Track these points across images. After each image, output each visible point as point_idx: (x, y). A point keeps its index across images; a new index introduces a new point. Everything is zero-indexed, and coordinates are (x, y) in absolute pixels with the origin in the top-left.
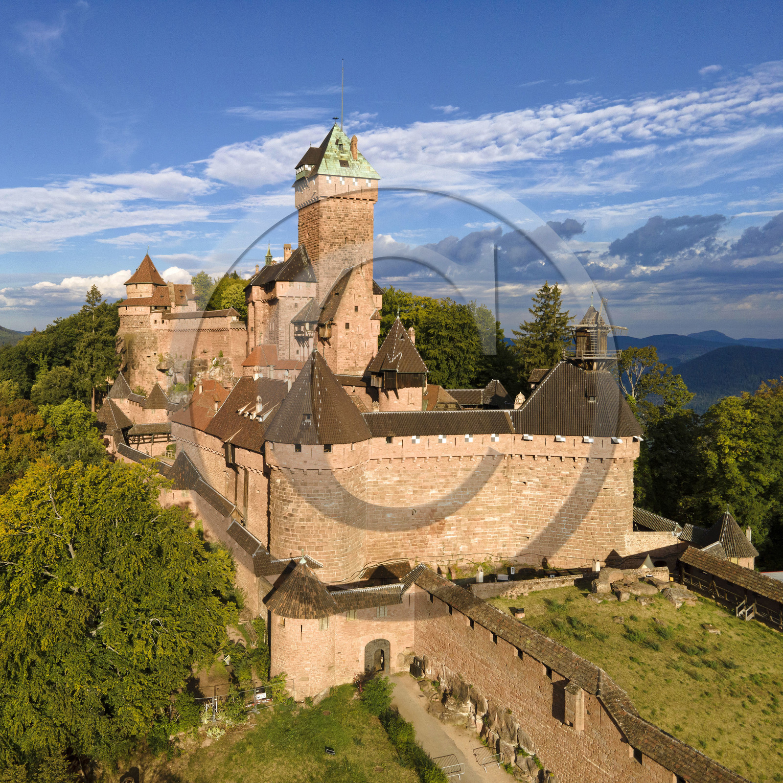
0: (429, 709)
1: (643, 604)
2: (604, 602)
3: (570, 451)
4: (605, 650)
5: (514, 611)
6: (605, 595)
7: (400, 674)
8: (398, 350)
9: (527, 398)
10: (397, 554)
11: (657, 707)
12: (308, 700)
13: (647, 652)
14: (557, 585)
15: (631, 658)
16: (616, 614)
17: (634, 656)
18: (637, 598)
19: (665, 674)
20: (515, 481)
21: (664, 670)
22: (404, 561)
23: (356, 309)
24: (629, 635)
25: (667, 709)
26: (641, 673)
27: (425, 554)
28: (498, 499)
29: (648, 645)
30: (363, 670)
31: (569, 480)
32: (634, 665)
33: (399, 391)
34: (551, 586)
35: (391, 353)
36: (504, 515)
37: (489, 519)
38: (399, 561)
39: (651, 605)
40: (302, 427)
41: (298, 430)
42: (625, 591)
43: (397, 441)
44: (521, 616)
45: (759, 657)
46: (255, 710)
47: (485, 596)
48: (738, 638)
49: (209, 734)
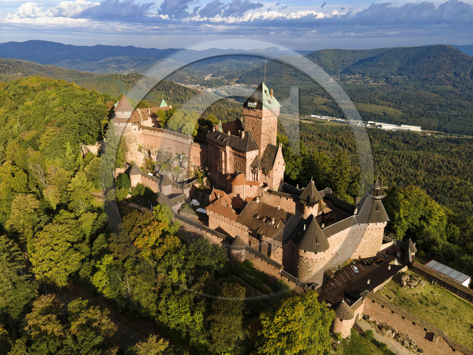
0: (377, 332)
12: (348, 338)
46: (338, 346)
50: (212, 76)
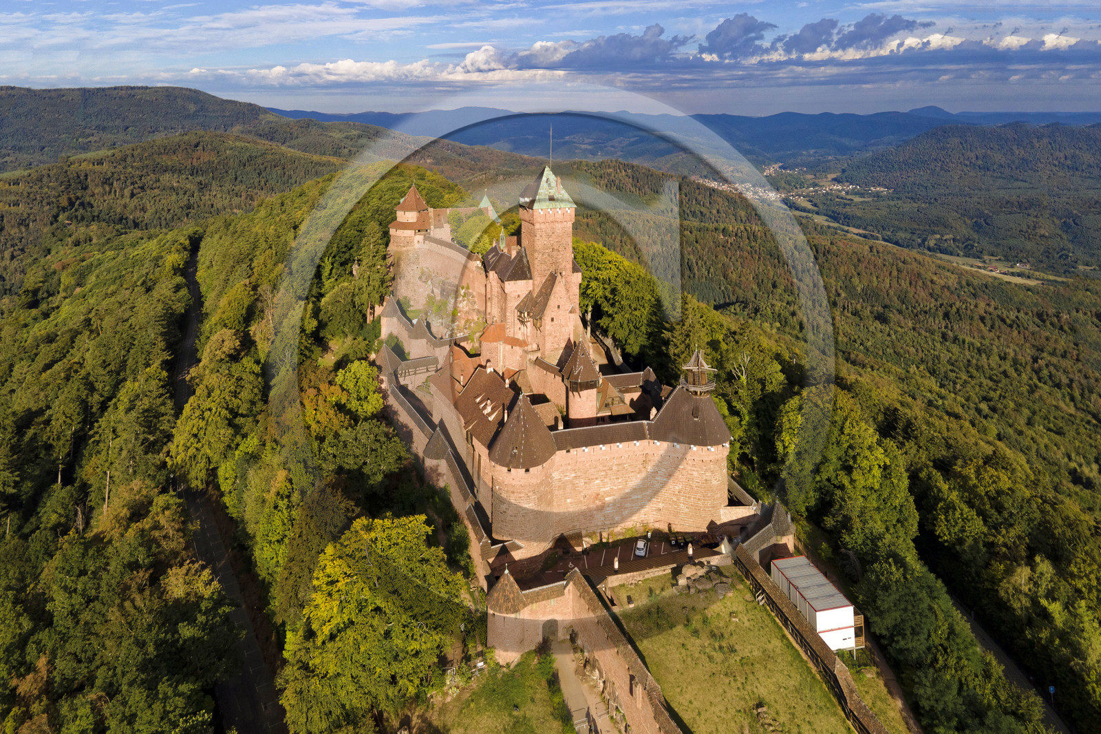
0: (576, 672)
1: (701, 596)
2: (681, 594)
4: (671, 638)
5: (630, 600)
6: (682, 586)
7: (564, 641)
8: (580, 365)
9: (658, 410)
12: (508, 665)
13: (693, 639)
14: (661, 573)
15: (683, 645)
16: (685, 605)
17: (686, 642)
18: (699, 591)
19: (698, 659)
21: (697, 655)
23: (559, 307)
24: (687, 624)
26: (685, 657)
27: (593, 525)
29: (696, 633)
30: (541, 640)
32: (683, 651)
34: (657, 574)
35: (575, 367)
39: (706, 597)
40: (512, 455)
41: (509, 457)
42: (693, 587)
43: (573, 451)
44: (632, 606)
45: (753, 641)
46: (477, 673)
47: (615, 584)
48: (747, 624)
49: (450, 692)
50: (780, 167)
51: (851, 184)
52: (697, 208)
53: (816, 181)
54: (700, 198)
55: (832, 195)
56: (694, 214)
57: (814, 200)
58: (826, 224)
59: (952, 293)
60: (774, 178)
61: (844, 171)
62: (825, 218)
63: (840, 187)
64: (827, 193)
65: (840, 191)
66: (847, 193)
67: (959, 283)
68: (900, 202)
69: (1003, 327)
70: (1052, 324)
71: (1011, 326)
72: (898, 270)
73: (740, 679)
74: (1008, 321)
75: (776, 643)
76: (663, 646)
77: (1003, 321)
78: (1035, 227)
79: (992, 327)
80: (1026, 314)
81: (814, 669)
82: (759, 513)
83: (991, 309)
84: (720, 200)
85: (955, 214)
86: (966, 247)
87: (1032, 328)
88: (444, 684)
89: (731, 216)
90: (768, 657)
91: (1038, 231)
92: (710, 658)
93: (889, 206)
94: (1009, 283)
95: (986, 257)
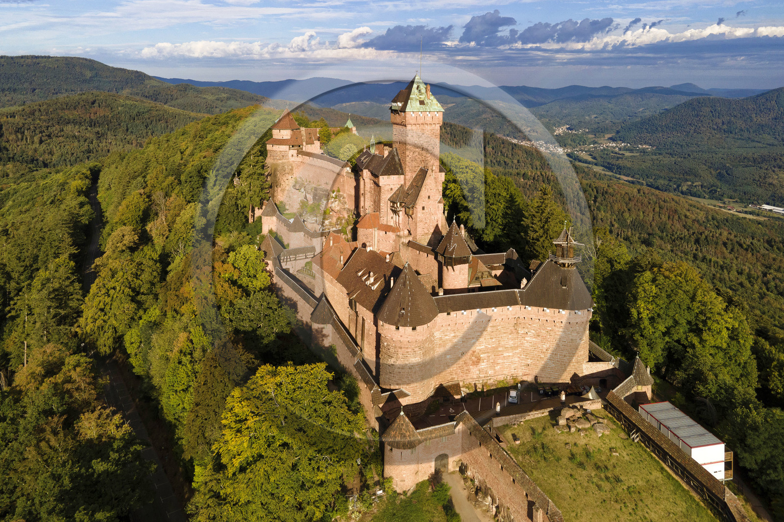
0: (469, 498)
1: (582, 434)
2: (562, 433)
3: (552, 317)
4: (559, 469)
5: (515, 437)
6: (563, 426)
7: (453, 473)
8: (454, 243)
9: (528, 281)
10: (453, 378)
11: (579, 511)
12: (405, 493)
13: (579, 470)
14: (540, 415)
15: (571, 475)
16: (567, 441)
17: (573, 473)
18: (579, 430)
19: (587, 487)
20: (521, 331)
21: (586, 484)
22: (457, 382)
23: (429, 197)
24: (572, 457)
25: (584, 513)
26: (575, 486)
27: (469, 377)
28: (511, 342)
29: (581, 465)
30: (433, 471)
31: (552, 333)
32: (572, 480)
33: (455, 267)
34: (536, 416)
35: (450, 244)
36: (515, 351)
37: (506, 354)
38: (454, 383)
39: (586, 435)
40: (399, 315)
41: (397, 317)
42: (573, 427)
43: (453, 314)
44: (518, 442)
45: (635, 472)
46: (377, 500)
47: (500, 424)
48: (627, 458)
49: (353, 516)
50: (568, 129)
51: (623, 142)
52: (500, 158)
53: (596, 140)
54: (504, 150)
55: (608, 150)
56: (499, 163)
57: (594, 155)
58: (603, 172)
59: (701, 225)
60: (562, 137)
61: (618, 132)
62: (602, 168)
63: (614, 145)
64: (604, 149)
65: (614, 148)
66: (620, 149)
67: (707, 217)
68: (661, 156)
69: (741, 250)
70: (778, 249)
71: (747, 250)
72: (660, 208)
73: (631, 506)
74: (745, 246)
75: (656, 474)
76: (553, 476)
77: (741, 245)
78: (765, 177)
79: (732, 250)
80: (759, 241)
81: (697, 498)
82: (617, 367)
83: (732, 237)
84: (520, 152)
85: (704, 166)
86: (710, 192)
87: (763, 251)
88: (347, 509)
89: (529, 165)
90: (651, 487)
91: (767, 180)
92: (599, 487)
93: (652, 160)
94: (745, 218)
95: (726, 200)
